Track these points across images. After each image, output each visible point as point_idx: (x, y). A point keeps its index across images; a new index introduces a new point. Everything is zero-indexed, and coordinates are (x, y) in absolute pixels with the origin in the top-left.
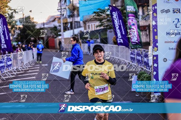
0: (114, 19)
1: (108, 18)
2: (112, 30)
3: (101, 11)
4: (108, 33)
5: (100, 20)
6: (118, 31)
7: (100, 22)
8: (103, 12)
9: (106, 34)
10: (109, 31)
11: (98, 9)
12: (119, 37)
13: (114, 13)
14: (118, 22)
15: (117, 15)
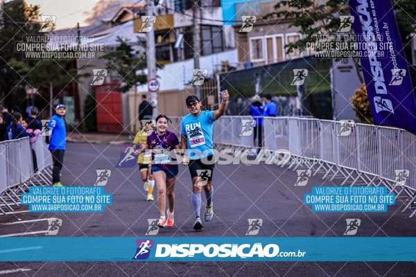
5: (304, 23)
7: (304, 31)
12: (378, 91)
14: (374, 32)
15: (372, 4)
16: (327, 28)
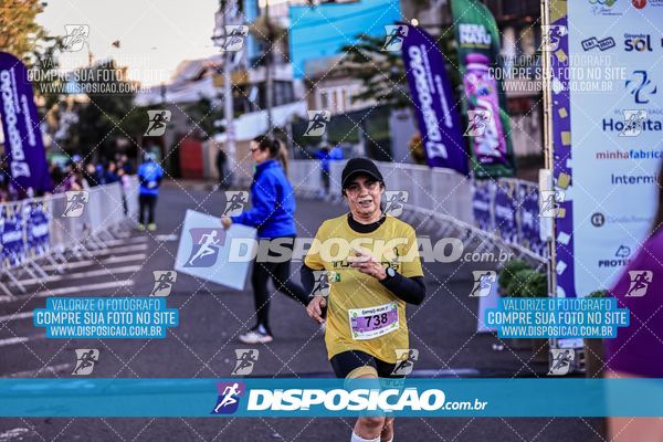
1: (395, 70)
2: (408, 111)
3: (367, 43)
4: (393, 121)
5: (366, 76)
7: (365, 84)
8: (374, 46)
9: (386, 127)
10: (395, 114)
11: (357, 37)
12: (432, 138)
13: (413, 49)
14: (428, 84)
15: (426, 59)
16: (386, 80)
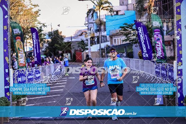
0: (140, 34)
3: (127, 26)
4: (134, 47)
5: (126, 35)
6: (144, 46)
8: (128, 27)
12: (144, 52)
13: (139, 28)
15: (143, 30)
